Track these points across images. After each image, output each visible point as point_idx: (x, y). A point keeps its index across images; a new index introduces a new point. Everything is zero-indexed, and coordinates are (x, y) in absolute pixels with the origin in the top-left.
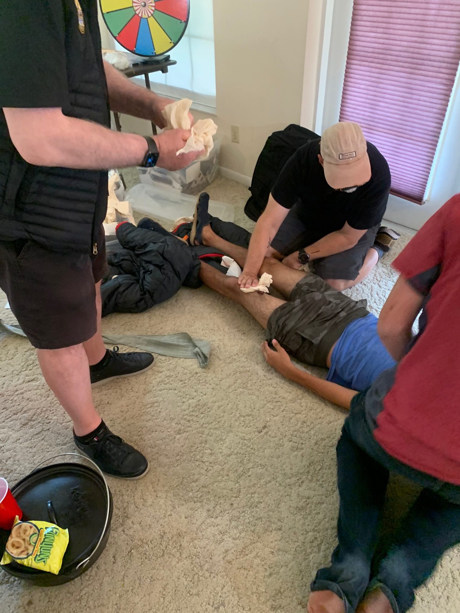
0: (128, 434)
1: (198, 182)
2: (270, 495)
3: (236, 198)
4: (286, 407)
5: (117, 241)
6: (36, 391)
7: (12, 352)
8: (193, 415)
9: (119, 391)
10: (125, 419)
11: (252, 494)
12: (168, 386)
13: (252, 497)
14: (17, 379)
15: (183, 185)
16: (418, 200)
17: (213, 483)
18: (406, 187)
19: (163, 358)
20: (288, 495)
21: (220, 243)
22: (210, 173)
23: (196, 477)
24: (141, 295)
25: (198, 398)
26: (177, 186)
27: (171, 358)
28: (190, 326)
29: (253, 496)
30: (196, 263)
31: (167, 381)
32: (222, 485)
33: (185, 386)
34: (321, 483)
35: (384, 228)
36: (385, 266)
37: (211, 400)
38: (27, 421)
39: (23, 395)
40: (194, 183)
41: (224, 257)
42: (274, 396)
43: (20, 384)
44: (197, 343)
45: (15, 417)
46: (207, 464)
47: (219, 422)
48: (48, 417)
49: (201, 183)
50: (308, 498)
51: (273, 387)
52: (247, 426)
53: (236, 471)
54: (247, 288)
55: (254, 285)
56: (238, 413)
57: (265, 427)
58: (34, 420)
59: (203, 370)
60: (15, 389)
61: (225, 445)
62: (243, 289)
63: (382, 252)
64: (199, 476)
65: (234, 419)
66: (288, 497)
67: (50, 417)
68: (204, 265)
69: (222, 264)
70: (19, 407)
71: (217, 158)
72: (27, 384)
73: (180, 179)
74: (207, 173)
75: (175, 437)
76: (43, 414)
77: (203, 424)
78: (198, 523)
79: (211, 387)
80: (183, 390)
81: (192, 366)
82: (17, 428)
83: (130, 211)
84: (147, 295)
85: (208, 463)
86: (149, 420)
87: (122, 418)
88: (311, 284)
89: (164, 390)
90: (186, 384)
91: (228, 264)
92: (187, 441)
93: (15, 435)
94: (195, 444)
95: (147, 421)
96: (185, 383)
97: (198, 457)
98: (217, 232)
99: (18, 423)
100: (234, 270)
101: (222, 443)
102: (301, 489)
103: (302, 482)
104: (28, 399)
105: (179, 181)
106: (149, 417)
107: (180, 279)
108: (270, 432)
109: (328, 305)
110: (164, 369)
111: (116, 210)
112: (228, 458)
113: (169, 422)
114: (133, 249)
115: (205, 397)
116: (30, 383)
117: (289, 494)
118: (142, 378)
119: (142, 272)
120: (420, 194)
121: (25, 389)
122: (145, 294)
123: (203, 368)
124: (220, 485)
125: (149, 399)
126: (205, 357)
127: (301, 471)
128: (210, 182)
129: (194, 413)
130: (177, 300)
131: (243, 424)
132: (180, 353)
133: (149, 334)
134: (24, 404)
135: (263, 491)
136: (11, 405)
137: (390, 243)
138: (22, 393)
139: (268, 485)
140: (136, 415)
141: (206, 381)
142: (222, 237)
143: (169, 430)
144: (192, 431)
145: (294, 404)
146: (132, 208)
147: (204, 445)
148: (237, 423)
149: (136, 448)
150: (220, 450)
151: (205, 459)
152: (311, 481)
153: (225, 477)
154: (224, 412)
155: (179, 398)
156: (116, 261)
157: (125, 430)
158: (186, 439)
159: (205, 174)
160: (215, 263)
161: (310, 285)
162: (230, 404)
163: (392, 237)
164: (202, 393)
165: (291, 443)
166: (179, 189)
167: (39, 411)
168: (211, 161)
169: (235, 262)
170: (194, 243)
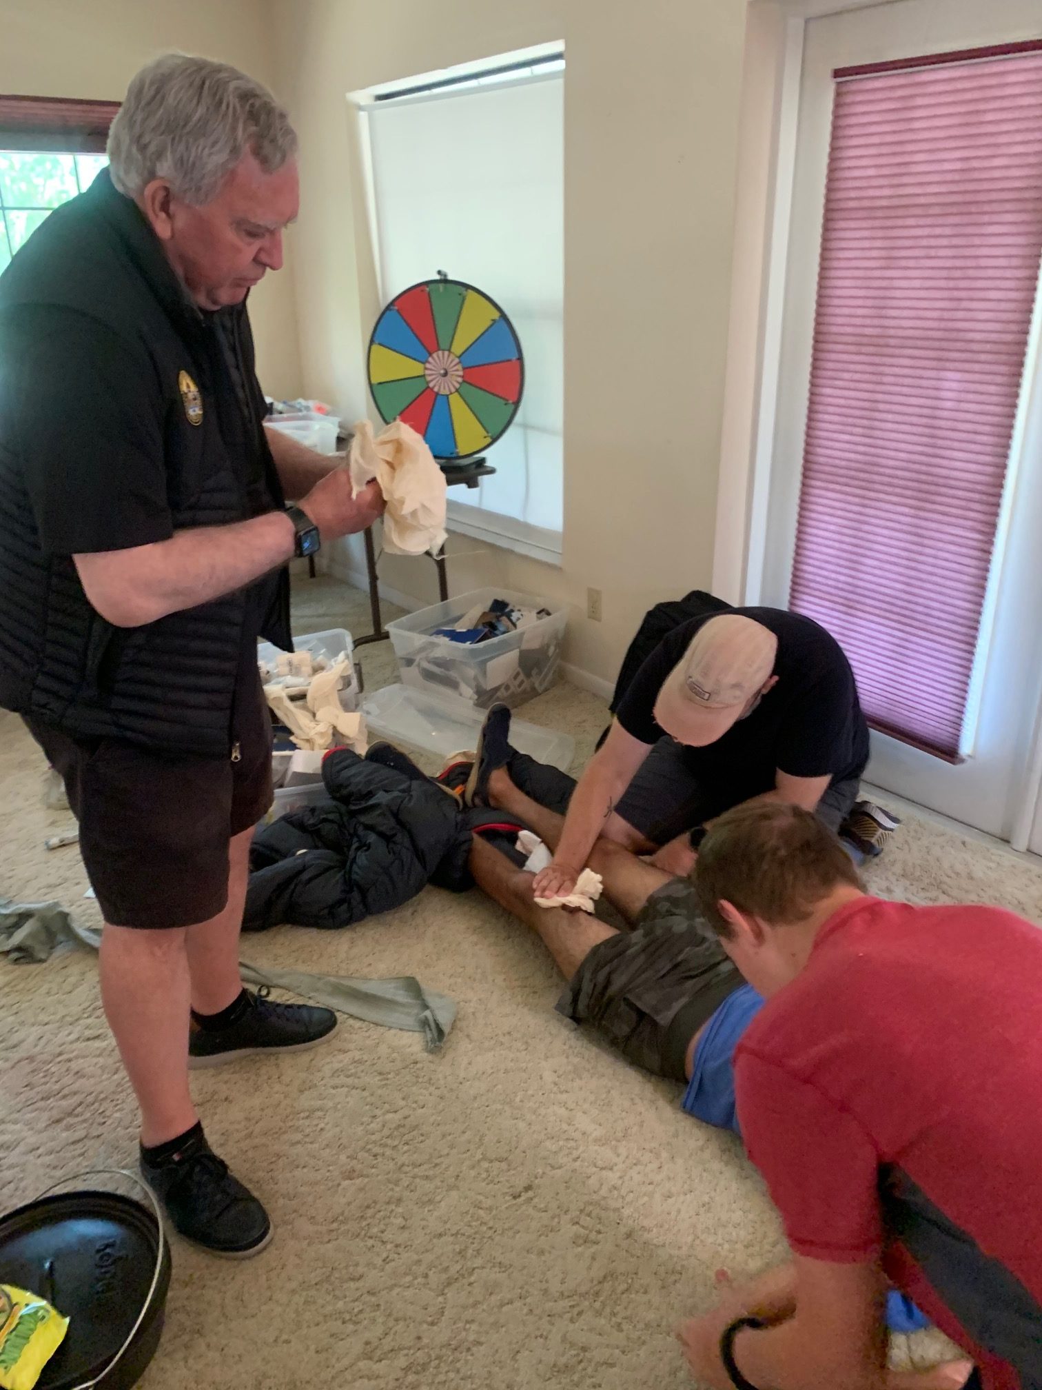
0: (248, 1165)
1: (512, 689)
2: (504, 1329)
3: (584, 724)
4: (583, 1152)
5: (322, 784)
6: (95, 1060)
7: (72, 980)
8: (386, 1145)
9: (253, 1077)
10: (249, 1136)
11: (467, 1322)
12: (350, 1081)
13: (465, 1329)
14: (67, 1032)
15: (480, 692)
16: (949, 752)
17: (391, 1288)
18: (923, 725)
19: (358, 1024)
20: (541, 1336)
21: (522, 804)
22: (539, 673)
23: (360, 1269)
24: (344, 891)
25: (406, 1112)
26: (468, 692)
27: (372, 1025)
28: (427, 966)
29: (468, 1326)
30: (462, 837)
31: (353, 1071)
32: (408, 1293)
33: (386, 1085)
34: (619, 1320)
35: (866, 802)
37: (432, 1120)
38: (62, 1115)
39: (69, 1064)
40: (502, 689)
41: (524, 834)
42: (565, 1127)
43: (72, 1043)
44: (431, 1001)
45: (42, 1104)
46: (389, 1246)
47: (436, 1165)
48: (103, 1112)
49: (520, 690)
50: (584, 1349)
51: (567, 1108)
52: (492, 1181)
53: (446, 1269)
54: (547, 898)
55: (561, 892)
56: (479, 1151)
57: (528, 1188)
58: (77, 1116)
59: (431, 1057)
60: (58, 1050)
61: (436, 1214)
62: (538, 900)
64: (366, 1269)
65: (467, 1163)
66: (541, 1340)
67: (108, 1113)
68: (479, 843)
69: (519, 846)
70: (57, 1087)
71: (557, 645)
72: (85, 1044)
73: (475, 678)
74: (534, 672)
75: (339, 1185)
76: (96, 1105)
77: (403, 1165)
78: (339, 1366)
79: (437, 1092)
80: (380, 1092)
81: (410, 1046)
82: (42, 1125)
83: (360, 731)
84: (356, 896)
85: (393, 1245)
86: (298, 1142)
87: (246, 1132)
88: (676, 898)
89: (343, 1086)
90: (388, 1082)
91: (529, 847)
92: (361, 1195)
93: (32, 1139)
94: (375, 1202)
95: (294, 1144)
96: (387, 1079)
97: (375, 1230)
98: (520, 785)
99: (45, 1118)
100: (538, 859)
101: (431, 1207)
102: (571, 1327)
103: (580, 1314)
104: (78, 1072)
105: (474, 684)
106: (299, 1136)
107: (425, 867)
108: (536, 1200)
109: (697, 946)
110: (352, 1046)
111: (334, 728)
112: (435, 1241)
113: (334, 1152)
114: (345, 800)
115: (420, 1111)
116: (89, 1043)
117: (545, 1334)
118: (305, 1058)
119: (354, 847)
120: (951, 740)
121: (75, 1054)
122: (351, 891)
123: (431, 1052)
124: (406, 1294)
125: (306, 1101)
126: (440, 1032)
127: (583, 1289)
128: (540, 689)
129: (389, 1141)
130: (415, 911)
131: (484, 1175)
132: (395, 1017)
133: (342, 973)
134: (67, 1080)
135: (492, 1320)
136: (43, 1080)
137: (877, 837)
138: (69, 1060)
139: (505, 1309)
140: (274, 1131)
141: (430, 1079)
142: (528, 794)
143: (331, 1168)
144: (378, 1175)
145: (603, 1148)
146: (367, 726)
147: (393, 1207)
148: (473, 1173)
149: (256, 1194)
150: (424, 1223)
151: (387, 1236)
152: (598, 1313)
153: (419, 1280)
154: (452, 1147)
155: (368, 1107)
156: (311, 821)
157: (244, 1157)
158: (361, 1189)
159: (528, 675)
160: (505, 844)
161: (674, 901)
162: (468, 1133)
163: (880, 825)
164: (416, 1102)
165: (575, 1227)
166: (470, 698)
167: (90, 1099)
168: (543, 650)
169: (542, 845)
170: (473, 800)
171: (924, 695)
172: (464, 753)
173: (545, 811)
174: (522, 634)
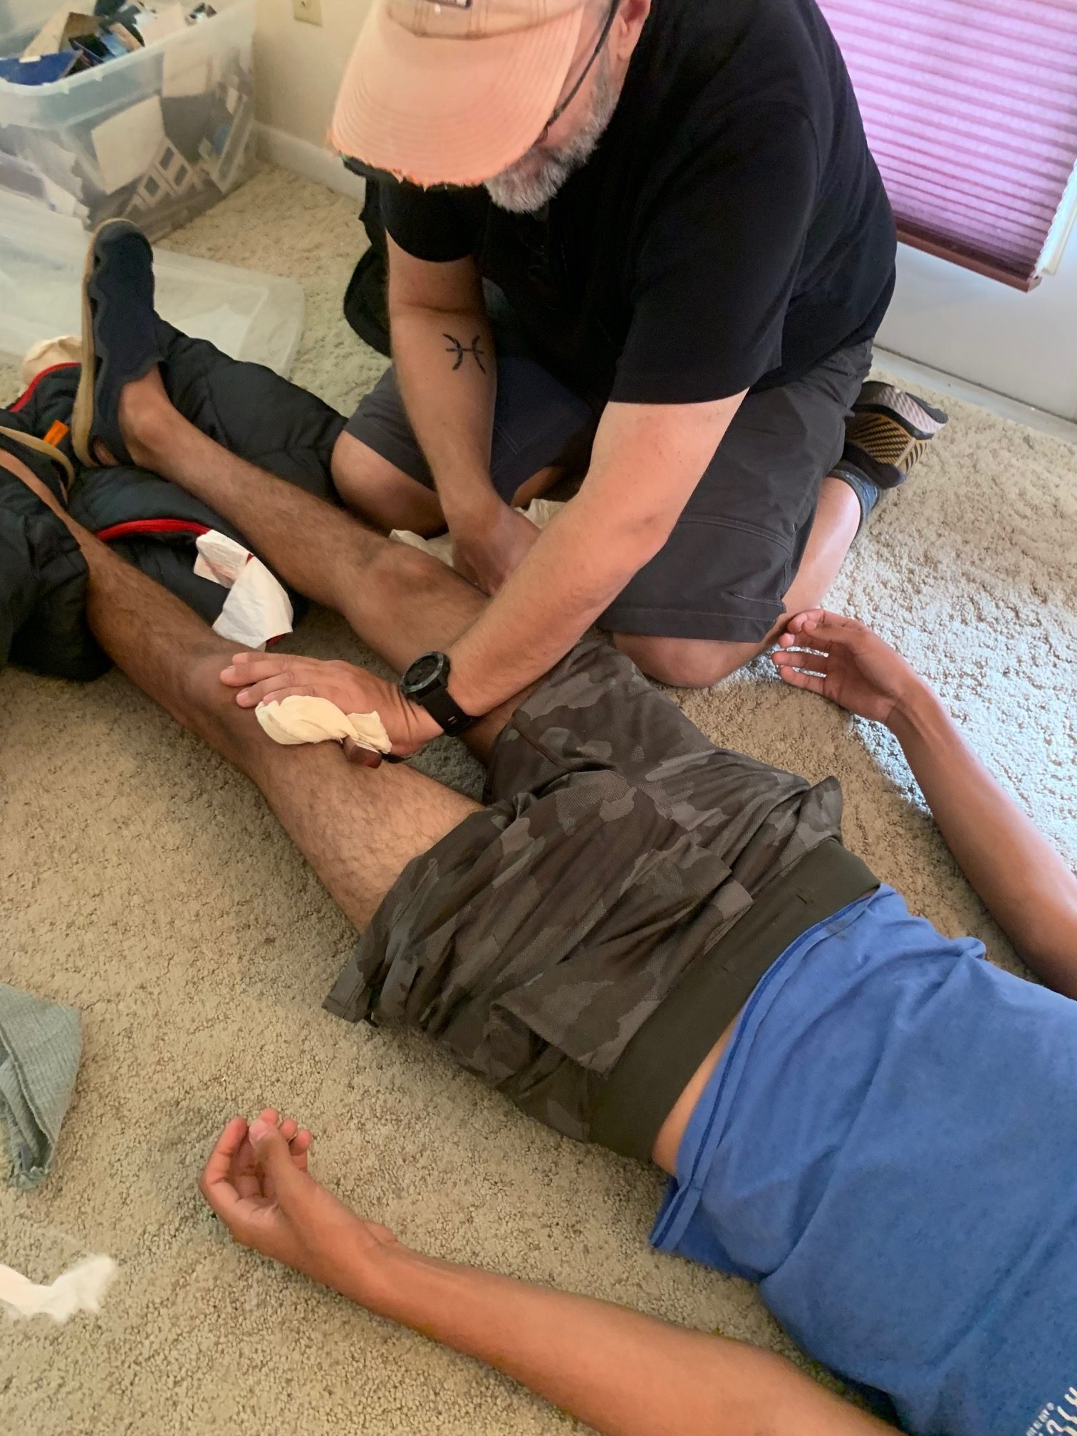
1: (164, 187)
3: (315, 253)
15: (91, 199)
22: (217, 149)
26: (66, 200)
35: (879, 386)
36: (885, 551)
40: (142, 190)
41: (211, 541)
49: (181, 189)
63: (871, 492)
69: (200, 568)
71: (243, 87)
73: (77, 170)
74: (204, 147)
88: (580, 711)
91: (226, 570)
105: (78, 182)
109: (661, 848)
120: (1026, 242)
126: (40, 1134)
128: (224, 187)
137: (904, 455)
142: (211, 432)
159: (193, 157)
160: (169, 563)
163: (910, 429)
168: (214, 99)
169: (255, 560)
170: (93, 455)
171: (984, 148)
172: (62, 344)
173: (254, 475)
174: (158, 59)
